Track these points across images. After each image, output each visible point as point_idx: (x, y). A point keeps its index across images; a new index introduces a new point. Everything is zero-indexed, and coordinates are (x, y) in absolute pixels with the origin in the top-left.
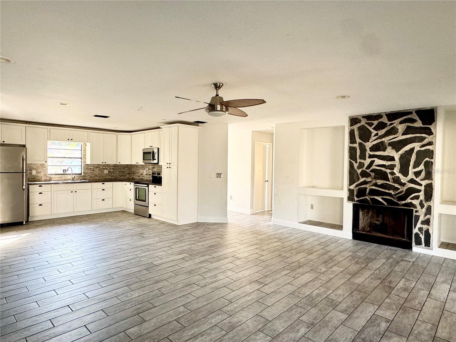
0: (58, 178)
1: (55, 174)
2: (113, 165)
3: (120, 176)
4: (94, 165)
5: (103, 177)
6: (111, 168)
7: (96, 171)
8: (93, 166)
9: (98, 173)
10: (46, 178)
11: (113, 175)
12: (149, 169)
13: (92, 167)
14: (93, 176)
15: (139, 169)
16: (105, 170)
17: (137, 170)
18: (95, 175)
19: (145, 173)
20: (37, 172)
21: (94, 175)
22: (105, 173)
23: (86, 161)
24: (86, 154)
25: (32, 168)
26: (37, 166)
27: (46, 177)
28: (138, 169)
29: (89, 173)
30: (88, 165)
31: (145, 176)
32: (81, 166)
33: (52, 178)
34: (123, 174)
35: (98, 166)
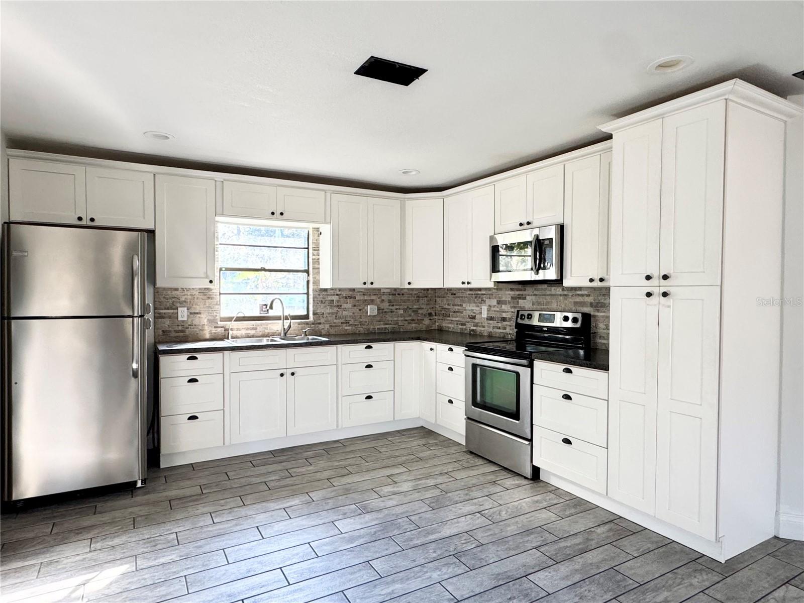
0: (248, 329)
1: (239, 319)
2: (389, 291)
3: (406, 322)
4: (340, 290)
5: (364, 325)
6: (383, 300)
7: (345, 310)
8: (337, 295)
9: (351, 314)
10: (214, 330)
11: (390, 319)
12: (499, 302)
13: (335, 298)
14: (338, 321)
15: (464, 302)
16: (369, 306)
17: (454, 305)
18: (343, 320)
19: (485, 315)
20: (191, 313)
21: (341, 321)
22: (369, 314)
23: (319, 280)
24: (319, 259)
25: (177, 302)
26: (191, 295)
27: (215, 327)
28: (458, 301)
29: (329, 314)
30: (326, 290)
31: (486, 323)
32: (308, 294)
33: (230, 331)
34: (415, 318)
35: (351, 293)
